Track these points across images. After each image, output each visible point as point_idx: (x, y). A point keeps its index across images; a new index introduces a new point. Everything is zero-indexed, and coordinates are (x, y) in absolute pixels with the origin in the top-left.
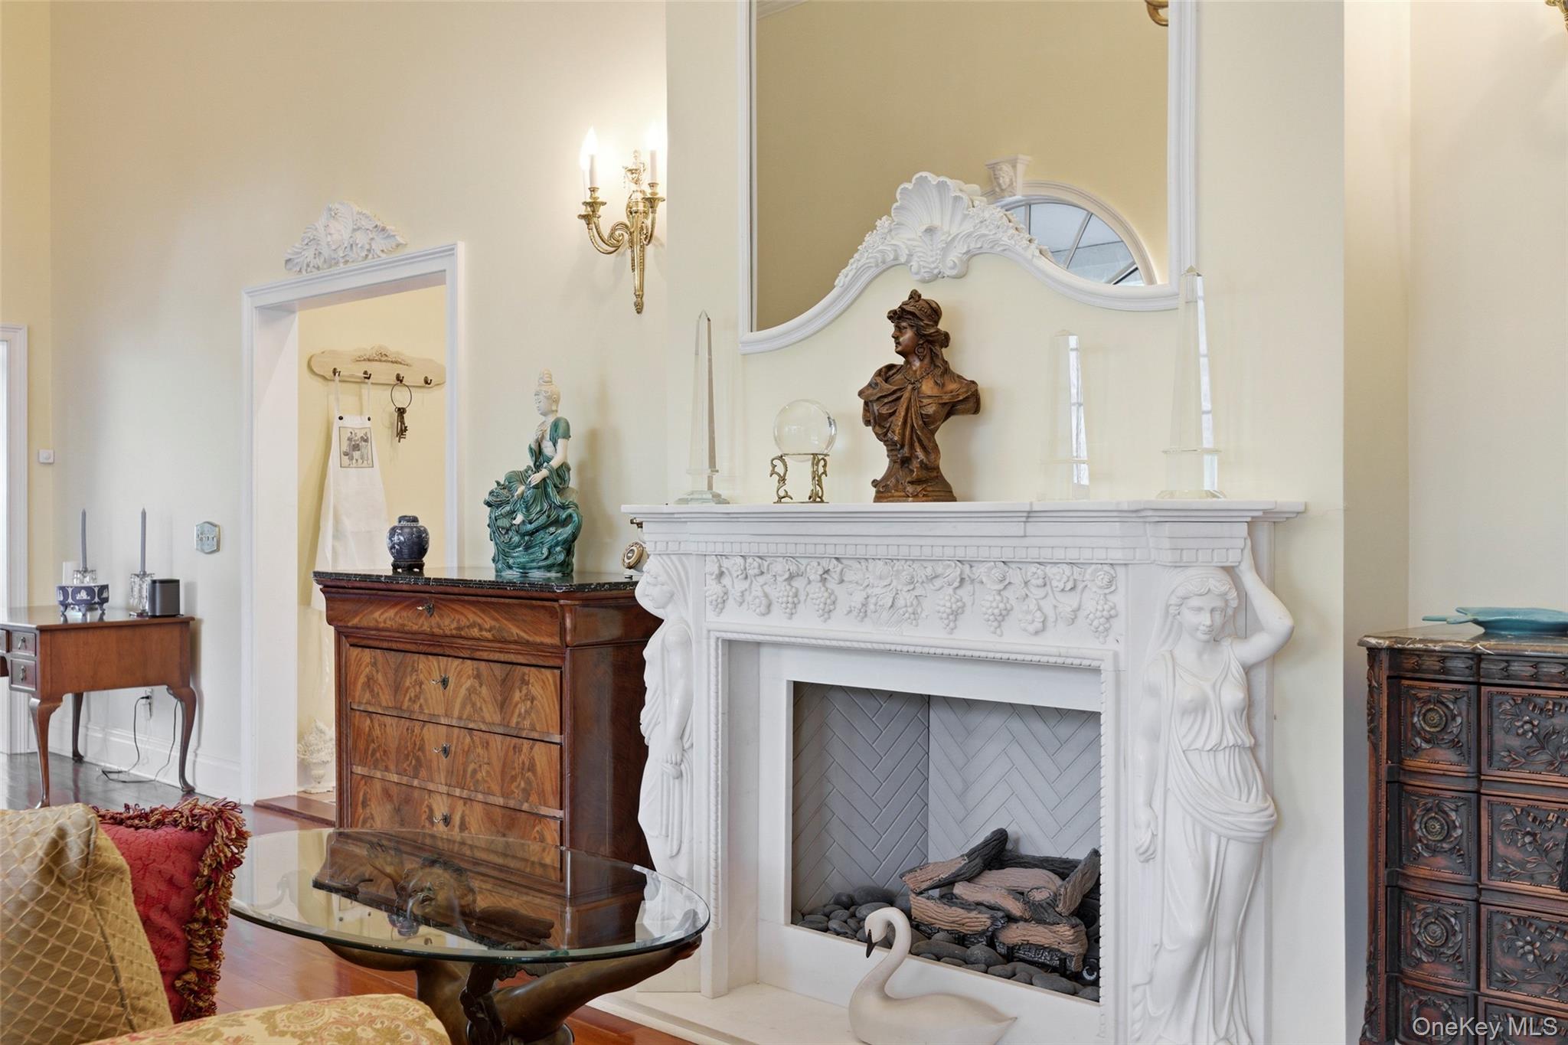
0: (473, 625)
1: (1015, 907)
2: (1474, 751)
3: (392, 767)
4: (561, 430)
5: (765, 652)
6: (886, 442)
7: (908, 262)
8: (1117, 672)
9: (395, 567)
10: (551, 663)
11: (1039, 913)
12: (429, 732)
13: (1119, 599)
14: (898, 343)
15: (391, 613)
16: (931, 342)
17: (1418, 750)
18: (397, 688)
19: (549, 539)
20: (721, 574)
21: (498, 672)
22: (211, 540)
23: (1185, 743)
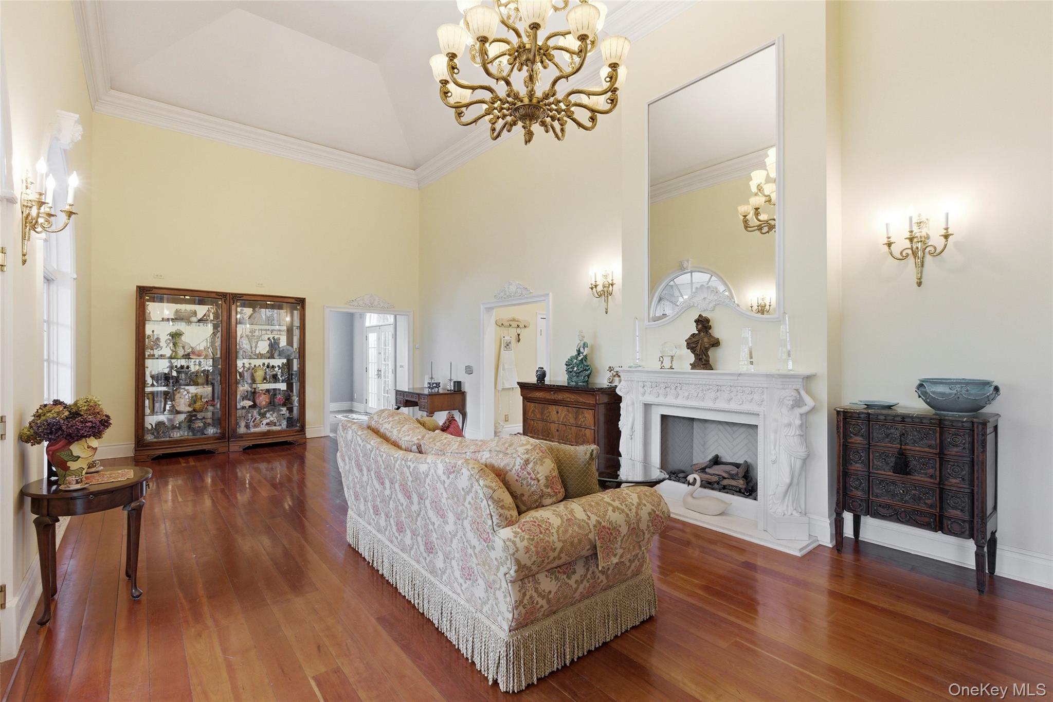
0: (568, 398)
1: (726, 475)
2: (868, 438)
3: (541, 434)
4: (586, 345)
5: (653, 406)
6: (694, 354)
7: (697, 306)
8: (764, 415)
9: (537, 381)
10: (592, 408)
11: (733, 477)
12: (552, 425)
13: (765, 397)
14: (697, 328)
15: (542, 393)
16: (706, 328)
17: (852, 437)
18: (542, 413)
19: (584, 375)
20: (644, 386)
21: (574, 410)
22: (469, 370)
23: (785, 434)
